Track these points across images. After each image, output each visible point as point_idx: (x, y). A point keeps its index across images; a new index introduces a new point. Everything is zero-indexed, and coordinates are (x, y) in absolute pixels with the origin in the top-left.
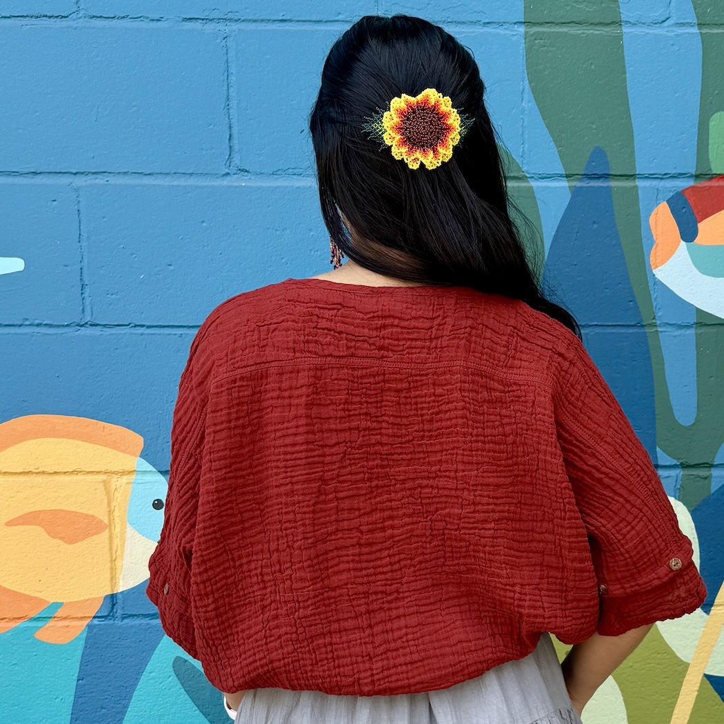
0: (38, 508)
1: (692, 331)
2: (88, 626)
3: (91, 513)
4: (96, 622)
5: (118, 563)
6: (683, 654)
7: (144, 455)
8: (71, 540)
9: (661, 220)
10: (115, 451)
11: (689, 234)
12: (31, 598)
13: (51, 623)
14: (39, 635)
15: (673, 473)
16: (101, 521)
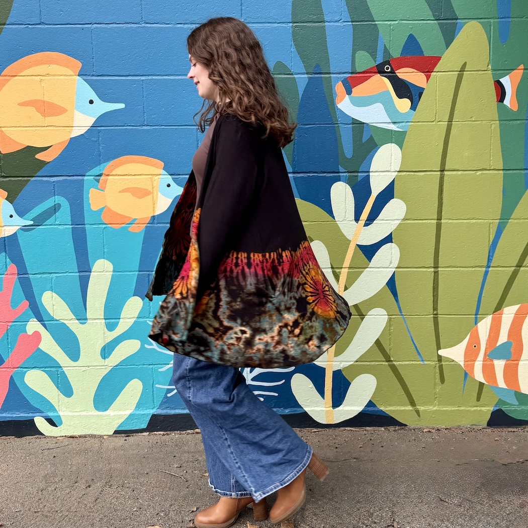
0: (129, 187)
1: (351, 126)
2: (146, 226)
3: (146, 188)
4: (148, 225)
5: (155, 205)
6: (349, 237)
7: (164, 169)
8: (140, 197)
9: (339, 88)
10: (154, 168)
11: (349, 92)
12: (128, 217)
13: (133, 225)
14: (129, 229)
15: (345, 174)
16: (150, 191)
